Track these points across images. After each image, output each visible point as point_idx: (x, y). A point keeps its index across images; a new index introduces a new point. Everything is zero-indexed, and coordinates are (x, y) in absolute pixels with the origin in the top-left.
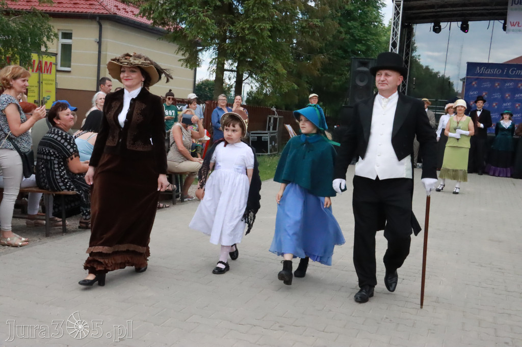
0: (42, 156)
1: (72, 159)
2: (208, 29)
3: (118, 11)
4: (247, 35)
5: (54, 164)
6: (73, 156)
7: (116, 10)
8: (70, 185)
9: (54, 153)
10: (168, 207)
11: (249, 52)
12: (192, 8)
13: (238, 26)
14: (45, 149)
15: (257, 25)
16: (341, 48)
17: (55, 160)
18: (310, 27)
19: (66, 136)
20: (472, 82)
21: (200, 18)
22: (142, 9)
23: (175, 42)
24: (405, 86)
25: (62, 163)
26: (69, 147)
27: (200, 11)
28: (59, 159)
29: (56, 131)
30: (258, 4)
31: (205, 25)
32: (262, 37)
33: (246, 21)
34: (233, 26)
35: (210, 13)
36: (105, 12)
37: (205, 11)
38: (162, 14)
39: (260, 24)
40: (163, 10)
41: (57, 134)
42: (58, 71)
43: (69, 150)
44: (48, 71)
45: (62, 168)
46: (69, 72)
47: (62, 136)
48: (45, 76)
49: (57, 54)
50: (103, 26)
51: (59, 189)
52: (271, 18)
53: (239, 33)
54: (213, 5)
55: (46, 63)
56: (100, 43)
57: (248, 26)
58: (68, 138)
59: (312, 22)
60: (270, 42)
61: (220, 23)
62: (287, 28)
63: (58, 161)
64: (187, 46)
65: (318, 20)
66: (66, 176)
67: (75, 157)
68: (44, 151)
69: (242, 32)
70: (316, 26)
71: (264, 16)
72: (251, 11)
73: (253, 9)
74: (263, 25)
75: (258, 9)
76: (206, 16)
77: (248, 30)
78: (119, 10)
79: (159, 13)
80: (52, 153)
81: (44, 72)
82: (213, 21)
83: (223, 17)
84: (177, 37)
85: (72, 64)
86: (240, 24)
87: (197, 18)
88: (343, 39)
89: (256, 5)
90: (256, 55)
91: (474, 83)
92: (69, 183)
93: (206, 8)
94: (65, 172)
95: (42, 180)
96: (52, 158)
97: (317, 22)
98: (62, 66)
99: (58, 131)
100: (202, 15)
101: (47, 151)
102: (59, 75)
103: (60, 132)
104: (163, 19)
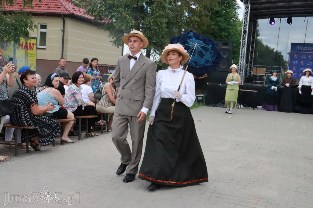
0: (14, 103)
1: (33, 105)
2: (128, 23)
3: (74, 11)
4: (152, 26)
5: (21, 109)
6: (34, 104)
7: (73, 11)
8: (31, 123)
9: (21, 101)
10: (97, 135)
11: (153, 37)
12: (118, 9)
13: (147, 20)
14: (16, 99)
15: (158, 20)
16: (212, 34)
17: (21, 106)
18: (192, 21)
19: (30, 91)
20: (294, 56)
21: (123, 16)
22: (87, 10)
23: (108, 30)
24: (252, 57)
25: (26, 109)
26: (31, 98)
27: (123, 11)
28: (24, 105)
29: (24, 87)
30: (159, 6)
31: (126, 20)
32: (162, 28)
33: (152, 18)
34: (143, 20)
35: (129, 12)
36: (67, 12)
37: (126, 11)
38: (100, 13)
39: (160, 19)
40: (100, 10)
41: (24, 90)
42: (37, 48)
43: (31, 100)
44: (32, 48)
45: (26, 112)
46: (45, 49)
47: (27, 91)
48: (30, 51)
49: (37, 38)
50: (65, 21)
51: (23, 125)
52: (167, 16)
53: (147, 25)
54: (132, 7)
55: (30, 43)
56: (63, 31)
57: (153, 20)
58: (31, 92)
59: (193, 18)
60: (167, 31)
61: (135, 19)
62: (177, 22)
63: (24, 107)
64: (115, 33)
65: (197, 17)
66: (28, 117)
67: (35, 104)
68: (15, 100)
69: (149, 24)
70: (195, 21)
71: (163, 14)
72: (155, 11)
73: (156, 10)
74: (162, 20)
75: (159, 10)
76: (127, 14)
77: (153, 23)
78: (76, 11)
79: (98, 12)
80: (20, 102)
81: (29, 49)
82: (131, 17)
83: (138, 15)
84: (109, 27)
85: (46, 44)
86: (148, 20)
87: (121, 15)
88: (213, 29)
89: (158, 7)
90: (158, 39)
91: (295, 56)
92: (30, 121)
93: (127, 9)
94: (28, 114)
95: (13, 119)
96: (20, 105)
97: (196, 18)
98: (40, 45)
99: (25, 88)
100: (124, 13)
101: (17, 101)
102: (38, 51)
103: (26, 88)
104: (100, 16)
